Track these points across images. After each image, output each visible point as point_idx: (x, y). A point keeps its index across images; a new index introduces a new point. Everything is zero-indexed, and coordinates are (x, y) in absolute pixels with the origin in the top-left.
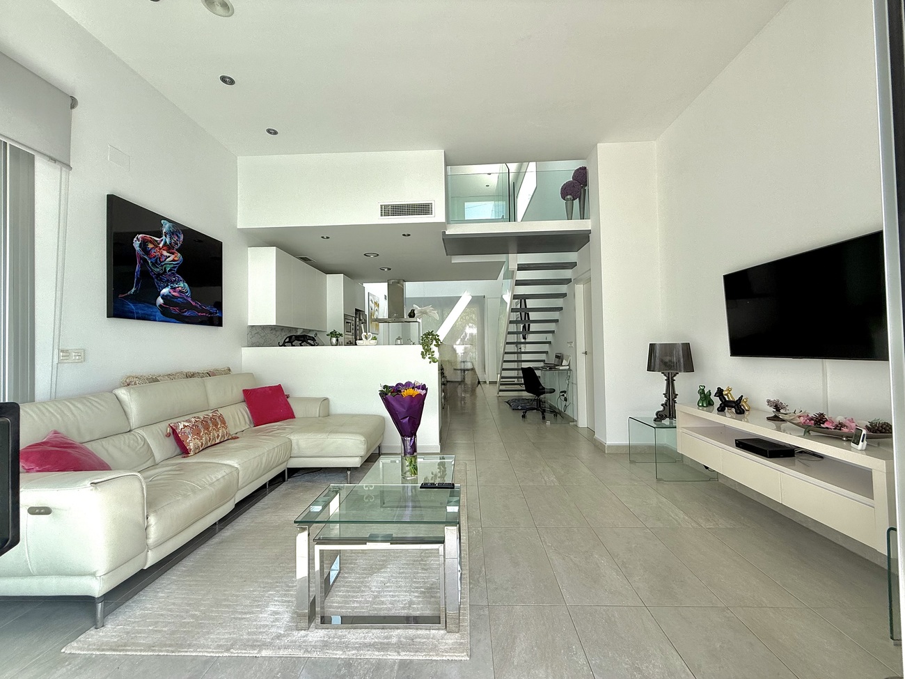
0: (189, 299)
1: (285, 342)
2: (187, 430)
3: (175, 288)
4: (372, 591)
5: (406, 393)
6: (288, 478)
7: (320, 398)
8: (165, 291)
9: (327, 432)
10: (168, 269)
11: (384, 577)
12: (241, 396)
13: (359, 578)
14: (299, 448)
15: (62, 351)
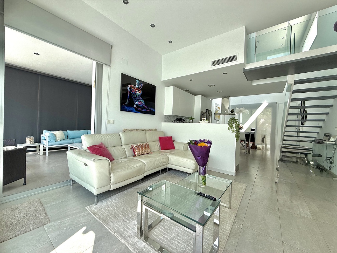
0: (144, 106)
1: (174, 121)
2: (136, 148)
3: (140, 102)
4: (171, 235)
5: (200, 144)
6: (168, 171)
7: (184, 143)
8: (136, 103)
9: (181, 157)
10: (138, 96)
11: (180, 230)
12: (158, 139)
13: (170, 225)
14: (171, 160)
15: (108, 120)
